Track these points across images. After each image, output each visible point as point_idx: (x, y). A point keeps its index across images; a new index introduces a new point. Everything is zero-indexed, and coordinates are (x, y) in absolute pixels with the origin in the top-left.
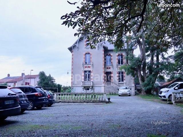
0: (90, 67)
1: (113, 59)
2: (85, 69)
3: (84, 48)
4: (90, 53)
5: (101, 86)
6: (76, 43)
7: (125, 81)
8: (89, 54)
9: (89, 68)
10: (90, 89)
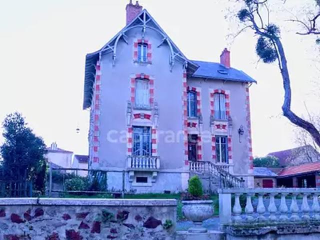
0: (150, 116)
1: (201, 102)
2: (136, 122)
3: (133, 62)
4: (150, 78)
5: (180, 173)
6: (112, 43)
7: (230, 161)
8: (146, 79)
9: (146, 120)
10: (150, 180)
